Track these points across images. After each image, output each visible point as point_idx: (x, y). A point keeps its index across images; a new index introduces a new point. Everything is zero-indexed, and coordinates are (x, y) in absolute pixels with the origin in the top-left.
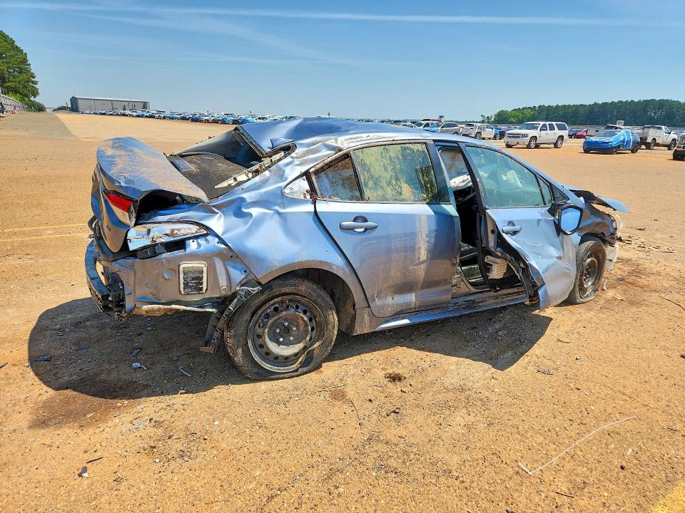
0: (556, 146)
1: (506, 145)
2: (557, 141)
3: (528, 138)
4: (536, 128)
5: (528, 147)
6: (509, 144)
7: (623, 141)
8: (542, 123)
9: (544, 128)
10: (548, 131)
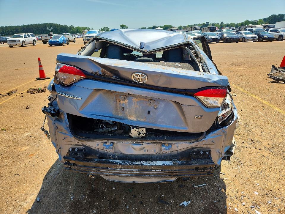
0: (34, 45)
1: (10, 46)
2: (33, 42)
3: (21, 42)
4: (22, 37)
5: (22, 46)
6: (11, 45)
7: (63, 40)
8: (24, 34)
9: (25, 37)
10: (28, 38)
